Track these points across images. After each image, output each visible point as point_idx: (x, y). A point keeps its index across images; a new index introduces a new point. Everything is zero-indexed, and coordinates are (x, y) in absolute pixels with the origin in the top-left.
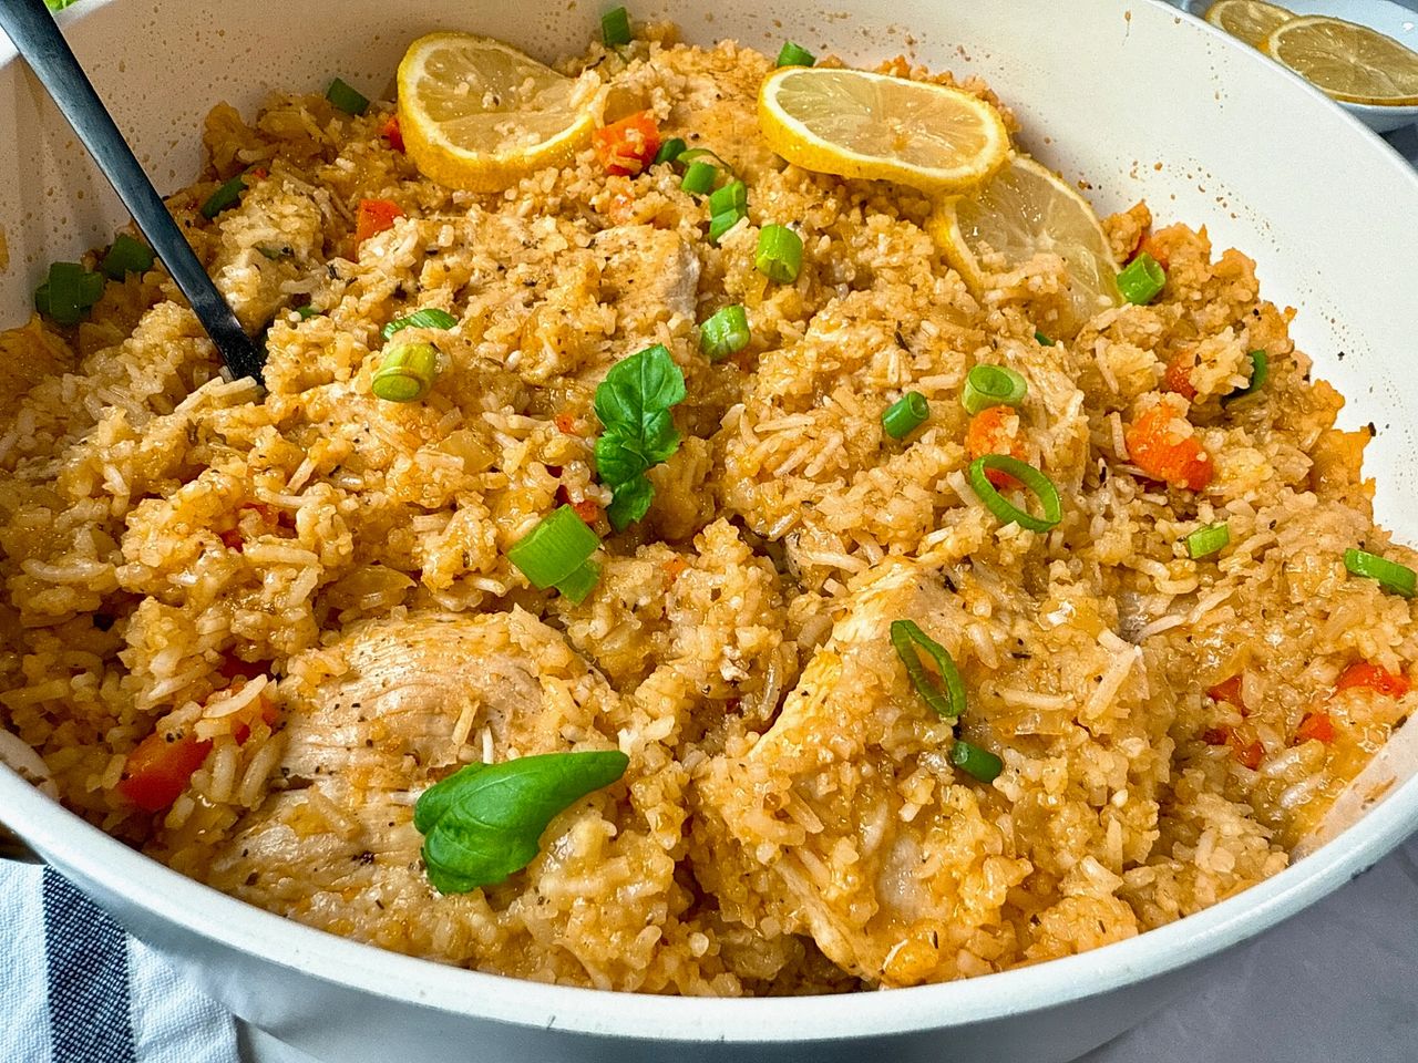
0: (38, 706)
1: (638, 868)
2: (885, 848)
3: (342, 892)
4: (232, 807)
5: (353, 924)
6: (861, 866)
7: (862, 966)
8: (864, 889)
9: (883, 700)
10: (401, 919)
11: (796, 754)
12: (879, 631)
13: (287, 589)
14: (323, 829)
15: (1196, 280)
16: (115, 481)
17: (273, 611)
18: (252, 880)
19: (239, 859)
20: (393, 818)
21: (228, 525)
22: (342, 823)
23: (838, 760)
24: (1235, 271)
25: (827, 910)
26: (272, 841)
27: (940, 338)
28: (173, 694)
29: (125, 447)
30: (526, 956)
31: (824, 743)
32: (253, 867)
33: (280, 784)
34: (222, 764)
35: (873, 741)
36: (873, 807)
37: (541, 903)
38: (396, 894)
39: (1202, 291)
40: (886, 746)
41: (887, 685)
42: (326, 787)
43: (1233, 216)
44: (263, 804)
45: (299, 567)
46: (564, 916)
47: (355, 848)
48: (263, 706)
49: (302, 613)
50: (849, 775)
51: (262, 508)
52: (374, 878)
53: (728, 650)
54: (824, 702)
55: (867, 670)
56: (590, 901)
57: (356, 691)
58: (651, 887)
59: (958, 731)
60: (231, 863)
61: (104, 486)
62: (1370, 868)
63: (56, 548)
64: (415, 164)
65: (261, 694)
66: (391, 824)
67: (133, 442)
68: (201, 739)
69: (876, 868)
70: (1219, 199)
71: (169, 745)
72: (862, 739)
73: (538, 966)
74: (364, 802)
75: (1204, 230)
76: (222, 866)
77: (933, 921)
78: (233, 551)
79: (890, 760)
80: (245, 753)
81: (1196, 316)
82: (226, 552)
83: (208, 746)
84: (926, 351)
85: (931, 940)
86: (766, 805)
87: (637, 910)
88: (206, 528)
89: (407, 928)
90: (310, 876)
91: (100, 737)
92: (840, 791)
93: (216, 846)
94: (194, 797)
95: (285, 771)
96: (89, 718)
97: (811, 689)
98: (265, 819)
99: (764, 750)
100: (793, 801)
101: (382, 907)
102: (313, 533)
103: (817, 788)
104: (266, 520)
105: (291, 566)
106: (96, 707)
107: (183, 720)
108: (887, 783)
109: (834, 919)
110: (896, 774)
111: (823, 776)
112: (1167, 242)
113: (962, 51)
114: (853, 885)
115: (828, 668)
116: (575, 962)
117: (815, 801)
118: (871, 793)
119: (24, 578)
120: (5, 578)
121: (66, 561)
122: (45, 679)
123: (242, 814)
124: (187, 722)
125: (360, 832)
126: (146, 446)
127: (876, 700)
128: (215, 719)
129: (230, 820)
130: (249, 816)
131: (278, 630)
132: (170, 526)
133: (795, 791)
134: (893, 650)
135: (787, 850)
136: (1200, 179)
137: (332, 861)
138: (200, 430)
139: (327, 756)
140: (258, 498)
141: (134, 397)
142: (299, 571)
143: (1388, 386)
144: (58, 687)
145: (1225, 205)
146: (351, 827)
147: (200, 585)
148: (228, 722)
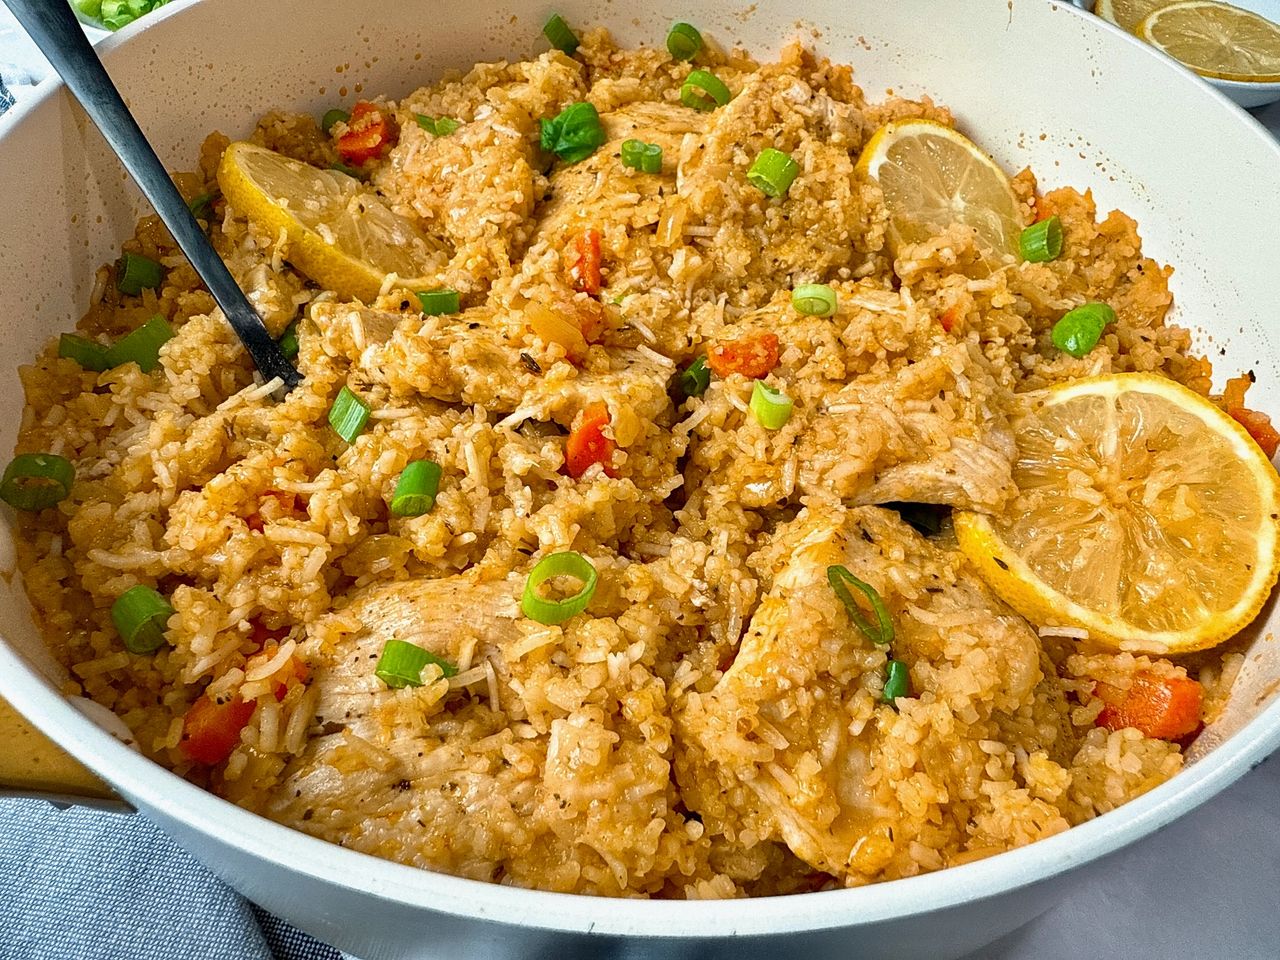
0: (106, 675)
1: (641, 773)
2: (840, 758)
3: (387, 816)
4: (279, 755)
5: (402, 844)
6: (822, 776)
7: (830, 861)
8: (827, 794)
9: (826, 633)
10: (442, 833)
11: (758, 684)
12: (816, 577)
13: (301, 565)
14: (364, 765)
15: (1085, 238)
16: (164, 475)
17: (291, 586)
18: (308, 815)
19: (293, 799)
20: (421, 750)
21: (251, 510)
22: (380, 759)
23: (795, 687)
24: (1119, 230)
25: (796, 816)
26: (319, 780)
28: (213, 667)
29: (173, 447)
30: (552, 852)
31: (782, 673)
32: (307, 804)
33: (319, 730)
34: (267, 719)
35: (822, 669)
36: (827, 725)
37: (562, 807)
38: (434, 811)
39: (1090, 248)
40: (833, 672)
41: (830, 619)
42: (357, 728)
43: (1112, 179)
44: (306, 750)
45: (311, 547)
46: (583, 816)
47: (393, 779)
48: (296, 666)
49: (315, 586)
50: (804, 699)
51: (279, 494)
52: (413, 802)
54: (776, 639)
55: (811, 608)
56: (603, 802)
57: (371, 644)
58: (653, 787)
59: (890, 656)
60: (287, 803)
61: (154, 480)
62: (1266, 759)
63: (116, 538)
65: (292, 655)
66: (420, 755)
67: (178, 443)
68: (246, 700)
69: (834, 776)
70: (1098, 165)
71: (220, 707)
72: (812, 666)
73: (564, 859)
74: (393, 738)
75: (1089, 193)
76: (279, 806)
77: (886, 819)
78: (256, 533)
79: (838, 684)
80: (284, 709)
81: (1088, 272)
82: (249, 534)
83: (253, 704)
85: (887, 835)
86: (739, 730)
87: (642, 806)
88: (232, 514)
89: (448, 840)
90: (357, 807)
91: (160, 700)
92: (797, 714)
93: (270, 790)
94: (245, 751)
95: (320, 719)
96: (149, 685)
97: (763, 630)
98: (309, 763)
99: (729, 684)
100: (761, 723)
101: (423, 825)
102: (323, 515)
103: (780, 713)
104: (283, 505)
105: (304, 545)
106: (152, 675)
107: (229, 684)
108: (836, 703)
109: (802, 822)
110: (842, 697)
111: (783, 701)
112: (1056, 203)
113: (863, 42)
114: (819, 791)
115: (775, 612)
116: (594, 853)
117: (779, 723)
118: (824, 713)
119: (90, 566)
120: (69, 564)
121: (127, 549)
122: (110, 652)
123: (288, 759)
124: (233, 686)
125: (396, 764)
126: (189, 446)
127: (821, 633)
128: (255, 681)
129: (279, 766)
130: (293, 761)
131: (296, 601)
132: (202, 514)
133: (760, 715)
134: (832, 590)
135: (759, 766)
136: (1080, 147)
137: (373, 792)
138: (235, 426)
139: (354, 702)
140: (276, 486)
141: (174, 402)
142: (311, 550)
143: (1256, 326)
144: (121, 659)
145: (1104, 170)
146: (387, 761)
147: (230, 563)
148: (267, 684)
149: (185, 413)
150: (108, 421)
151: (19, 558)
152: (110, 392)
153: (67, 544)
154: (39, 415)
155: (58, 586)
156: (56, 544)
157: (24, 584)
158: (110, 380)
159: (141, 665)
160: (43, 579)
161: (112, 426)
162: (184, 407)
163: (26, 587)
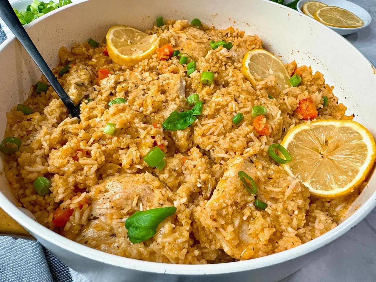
0: (30, 202)
1: (181, 235)
2: (240, 227)
3: (108, 244)
4: (80, 225)
5: (112, 252)
6: (234, 231)
7: (236, 255)
8: (235, 237)
9: (237, 190)
10: (123, 250)
11: (217, 205)
12: (235, 174)
13: (90, 170)
14: (103, 229)
15: (309, 80)
16: (45, 145)
17: (87, 176)
18: (87, 242)
19: (83, 237)
20: (119, 226)
21: (74, 155)
22: (107, 227)
23: (227, 206)
24: (318, 77)
25: (226, 242)
26: (90, 233)
27: (245, 99)
28: (64, 198)
29: (47, 137)
30: (154, 258)
31: (224, 202)
32: (86, 239)
33: (91, 218)
34: (77, 214)
35: (235, 201)
36: (236, 217)
37: (158, 245)
38: (122, 244)
39: (310, 82)
40: (239, 202)
41: (238, 187)
42: (102, 218)
43: (317, 63)
44: (87, 224)
45: (93, 165)
46: (163, 247)
47: (111, 234)
48: (86, 199)
49: (94, 176)
50: (230, 209)
51: (82, 150)
52: (116, 240)
53: (198, 180)
54: (223, 192)
55: (233, 184)
56: (170, 243)
57: (108, 194)
58: (184, 239)
59: (256, 197)
60: (80, 238)
61: (43, 147)
63: (32, 163)
64: (111, 59)
65: (85, 196)
67: (49, 136)
68: (71, 208)
69: (238, 232)
70: (314, 59)
71: (64, 210)
72: (233, 200)
73: (158, 260)
74: (112, 222)
75: (310, 67)
76: (78, 239)
77: (252, 244)
78: (76, 161)
79: (240, 205)
80: (82, 211)
81: (310, 89)
82: (74, 162)
83: (73, 210)
84: (242, 102)
85: (252, 249)
86: (211, 218)
87: (181, 245)
88: (69, 156)
89: (125, 252)
90: (100, 241)
91: (46, 209)
92: (228, 213)
93: (76, 234)
94: (70, 223)
95: (92, 215)
96: (42, 204)
97: (219, 189)
98: (88, 227)
99: (209, 204)
100: (217, 216)
101: (118, 247)
102: (95, 156)
103: (223, 213)
104: (83, 153)
105: (90, 164)
106: (44, 201)
107: (67, 204)
108: (239, 211)
109: (228, 244)
110: (241, 209)
111: (224, 210)
112: (301, 70)
113: (248, 24)
114: (233, 236)
115: (224, 183)
116: (167, 258)
117: (223, 216)
118: (236, 213)
119: (25, 171)
120: (19, 170)
121: (35, 166)
122: (31, 195)
123: (82, 226)
124: (68, 204)
125: (112, 229)
126: (52, 136)
127: (236, 191)
128: (74, 203)
129: (80, 228)
130: (84, 227)
131: (88, 180)
132: (60, 156)
133: (218, 214)
134: (239, 179)
135: (216, 228)
136: (309, 55)
137: (105, 237)
138: (65, 131)
139: (102, 211)
140: (81, 148)
141: (49, 123)
142: (92, 166)
143: (357, 106)
144: (34, 197)
145: (315, 61)
146: (109, 228)
147: (69, 170)
148: (77, 204)
149: (53, 127)
150: (30, 129)
151: (4, 168)
152: (31, 120)
153: (18, 165)
154: (11, 127)
155: (15, 176)
156: (15, 164)
157: (6, 176)
158: (31, 117)
159: (41, 199)
160: (11, 174)
161: (32, 130)
162: (52, 125)
163: (6, 177)
